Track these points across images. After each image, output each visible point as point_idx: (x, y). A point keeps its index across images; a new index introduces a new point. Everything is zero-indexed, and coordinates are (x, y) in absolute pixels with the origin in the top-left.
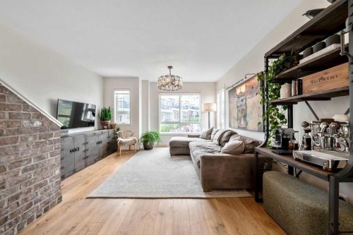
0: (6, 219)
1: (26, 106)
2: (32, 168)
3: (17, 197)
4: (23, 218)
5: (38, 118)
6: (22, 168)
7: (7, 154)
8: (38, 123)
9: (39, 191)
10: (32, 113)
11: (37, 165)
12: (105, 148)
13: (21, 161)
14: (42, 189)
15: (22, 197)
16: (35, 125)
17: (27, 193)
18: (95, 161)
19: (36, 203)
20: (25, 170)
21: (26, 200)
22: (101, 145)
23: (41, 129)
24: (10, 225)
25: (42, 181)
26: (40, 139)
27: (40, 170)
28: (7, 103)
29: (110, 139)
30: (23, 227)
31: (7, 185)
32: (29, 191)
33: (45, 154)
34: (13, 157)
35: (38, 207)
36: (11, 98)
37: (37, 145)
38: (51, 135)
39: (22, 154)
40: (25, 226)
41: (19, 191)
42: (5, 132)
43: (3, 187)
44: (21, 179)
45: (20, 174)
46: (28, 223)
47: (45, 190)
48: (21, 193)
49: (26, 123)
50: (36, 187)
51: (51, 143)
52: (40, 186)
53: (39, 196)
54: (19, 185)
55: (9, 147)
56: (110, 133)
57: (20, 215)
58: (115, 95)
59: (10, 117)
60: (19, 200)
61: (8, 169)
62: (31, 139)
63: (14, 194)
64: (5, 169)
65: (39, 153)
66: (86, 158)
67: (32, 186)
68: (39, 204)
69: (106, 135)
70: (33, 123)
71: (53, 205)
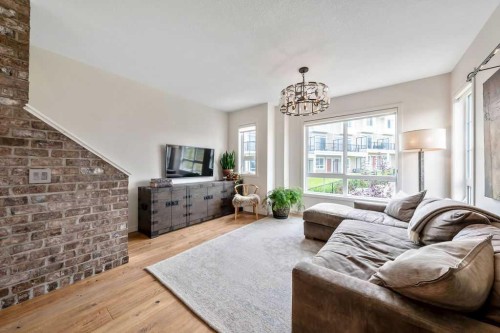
0: (61, 265)
1: (85, 152)
2: (91, 219)
3: (73, 246)
4: (80, 270)
5: (98, 165)
6: (79, 217)
7: (63, 201)
8: (98, 171)
9: (99, 245)
10: (91, 160)
11: (97, 216)
12: (218, 206)
13: (78, 210)
14: (103, 244)
15: (79, 247)
16: (95, 172)
17: (85, 244)
18: (202, 221)
19: (94, 257)
20: (82, 220)
21: (83, 251)
22: (210, 201)
23: (101, 178)
24: (66, 272)
25: (103, 235)
26: (101, 187)
27: (100, 222)
28: (63, 149)
29: (226, 195)
30: (79, 279)
31: (63, 231)
32: (88, 242)
33: (106, 205)
34: (69, 205)
35: (97, 262)
36: (68, 145)
37: (97, 194)
38: (115, 185)
39: (80, 202)
40: (83, 278)
41: (75, 240)
42: (61, 179)
43: (59, 233)
44: (78, 228)
45: (77, 222)
46: (86, 276)
47: (107, 246)
48: (78, 243)
49: (84, 170)
50: (95, 240)
51: (114, 193)
52: (101, 239)
53: (99, 250)
54: (76, 234)
55: (65, 194)
56: (226, 186)
57: (77, 266)
58: (240, 135)
59: (67, 164)
60: (76, 250)
61: (64, 216)
62: (89, 187)
63: (70, 242)
64: (61, 216)
65: (99, 204)
66: (187, 215)
67: (91, 238)
68: (98, 259)
69: (220, 189)
70: (92, 170)
71: (117, 264)
